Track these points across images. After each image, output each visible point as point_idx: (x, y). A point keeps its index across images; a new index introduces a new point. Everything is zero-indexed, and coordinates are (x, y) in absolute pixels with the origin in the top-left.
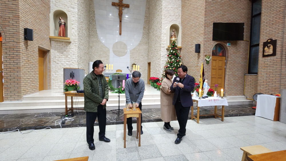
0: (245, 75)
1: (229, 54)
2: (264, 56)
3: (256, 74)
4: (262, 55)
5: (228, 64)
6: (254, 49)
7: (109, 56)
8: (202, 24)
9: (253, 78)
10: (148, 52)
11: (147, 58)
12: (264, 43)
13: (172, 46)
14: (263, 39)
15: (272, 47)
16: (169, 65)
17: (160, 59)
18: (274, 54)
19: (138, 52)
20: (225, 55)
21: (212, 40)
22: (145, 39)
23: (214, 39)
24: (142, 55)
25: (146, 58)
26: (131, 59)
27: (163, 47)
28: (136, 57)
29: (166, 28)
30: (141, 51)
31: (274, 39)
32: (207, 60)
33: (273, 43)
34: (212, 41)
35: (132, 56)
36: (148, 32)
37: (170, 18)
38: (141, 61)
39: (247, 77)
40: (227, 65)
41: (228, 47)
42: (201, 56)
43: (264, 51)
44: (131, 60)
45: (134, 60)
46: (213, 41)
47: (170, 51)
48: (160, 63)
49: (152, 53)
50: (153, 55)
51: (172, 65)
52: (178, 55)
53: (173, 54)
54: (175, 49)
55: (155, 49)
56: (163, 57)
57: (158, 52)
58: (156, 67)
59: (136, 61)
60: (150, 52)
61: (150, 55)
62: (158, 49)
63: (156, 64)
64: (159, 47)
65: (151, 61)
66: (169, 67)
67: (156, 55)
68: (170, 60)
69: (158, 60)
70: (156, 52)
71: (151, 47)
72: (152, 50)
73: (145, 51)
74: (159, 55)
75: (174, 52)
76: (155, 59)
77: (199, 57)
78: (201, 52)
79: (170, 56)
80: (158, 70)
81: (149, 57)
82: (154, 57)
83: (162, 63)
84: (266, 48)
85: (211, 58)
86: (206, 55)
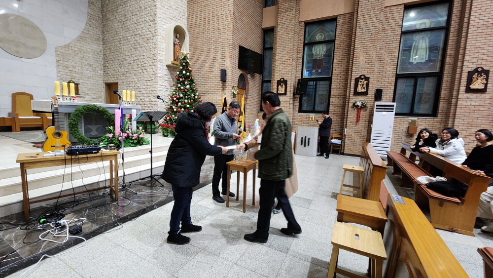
0: (258, 112)
1: (249, 88)
5: (248, 99)
6: (265, 85)
8: (229, 43)
10: (106, 59)
11: (102, 72)
12: (278, 81)
13: (184, 64)
14: (277, 77)
15: (284, 86)
16: (181, 95)
17: (154, 81)
18: (285, 94)
19: (79, 55)
20: (246, 89)
21: (238, 67)
22: (95, 29)
23: (240, 67)
24: (89, 65)
25: (99, 72)
26: (59, 70)
27: (161, 61)
28: (74, 67)
29: (165, 27)
30: (85, 54)
31: (285, 79)
32: (235, 92)
33: (285, 82)
35: (61, 62)
36: (101, 16)
37: (171, 11)
38: (89, 77)
40: (247, 101)
41: (249, 79)
42: (227, 87)
43: (278, 89)
44: (58, 72)
45: (69, 74)
46: (239, 70)
47: (181, 72)
48: (155, 89)
49: (122, 66)
50: (127, 70)
51: (186, 96)
52: (193, 80)
53: (187, 78)
54: (189, 69)
55: (134, 60)
56: (161, 78)
57: (147, 68)
58: (140, 95)
59: (74, 75)
60: (112, 62)
61: (116, 69)
62: (146, 62)
63: (138, 90)
64: (148, 59)
65: (121, 81)
66: (182, 98)
67: (140, 71)
68: (183, 86)
69: (145, 82)
70: (140, 66)
71: (118, 53)
72: (121, 58)
73: (96, 57)
74: (148, 74)
75: (188, 74)
76: (136, 80)
77: (224, 88)
78: (227, 81)
79: (181, 79)
80: (146, 100)
81: (111, 72)
82: (130, 75)
83: (159, 89)
84: (280, 87)
85: (237, 90)
86: (233, 86)
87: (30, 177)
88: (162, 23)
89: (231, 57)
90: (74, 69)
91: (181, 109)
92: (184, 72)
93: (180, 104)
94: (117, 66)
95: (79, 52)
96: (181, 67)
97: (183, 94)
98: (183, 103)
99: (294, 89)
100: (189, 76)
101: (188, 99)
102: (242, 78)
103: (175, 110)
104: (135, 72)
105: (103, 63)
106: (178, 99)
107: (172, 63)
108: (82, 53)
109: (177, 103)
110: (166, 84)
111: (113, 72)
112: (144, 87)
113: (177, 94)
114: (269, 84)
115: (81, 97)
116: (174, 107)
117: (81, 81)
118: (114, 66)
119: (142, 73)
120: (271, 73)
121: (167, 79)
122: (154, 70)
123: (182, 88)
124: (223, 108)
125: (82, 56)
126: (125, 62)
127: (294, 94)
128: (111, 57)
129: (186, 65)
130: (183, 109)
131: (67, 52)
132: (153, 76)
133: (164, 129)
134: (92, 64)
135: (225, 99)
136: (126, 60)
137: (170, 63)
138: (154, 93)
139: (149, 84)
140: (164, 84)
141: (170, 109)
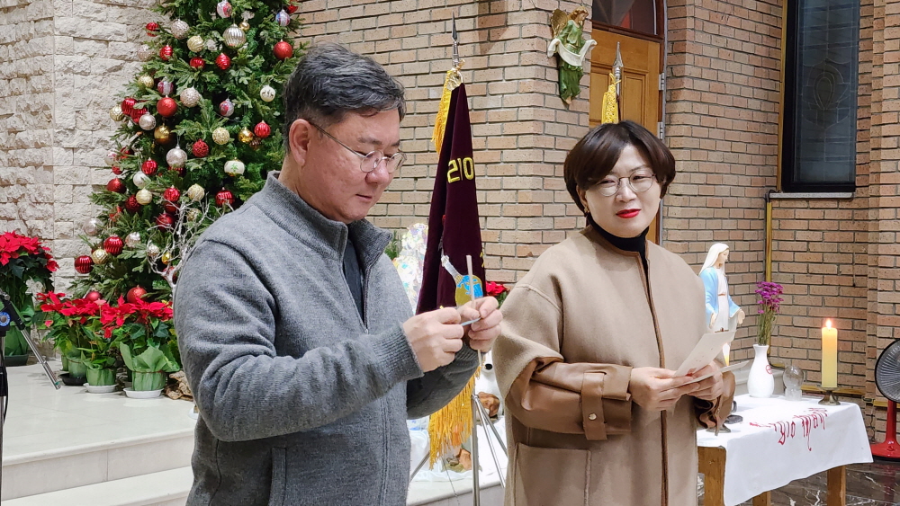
0: (768, 199)
1: (690, 23)
3: (848, 195)
5: (681, 107)
9: (824, 225)
16: (190, 95)
20: (661, 30)
32: (568, 56)
39: (779, 213)
40: (677, 119)
42: (512, 19)
48: (40, 63)
51: (222, 95)
66: (195, 112)
68: (205, 33)
77: (488, 27)
83: (60, 61)
85: (589, 42)
86: (558, 15)
91: (184, 186)
93: (176, 155)
97: (199, 84)
98: (200, 145)
101: (239, 112)
103: (144, 196)
106: (170, 119)
109: (161, 149)
113: (166, 85)
116: (139, 177)
123: (196, 42)
124: (443, 167)
130: (197, 190)
133: (65, 329)
135: (459, 96)
138: (35, 92)
140: (98, 29)
141: (121, 190)
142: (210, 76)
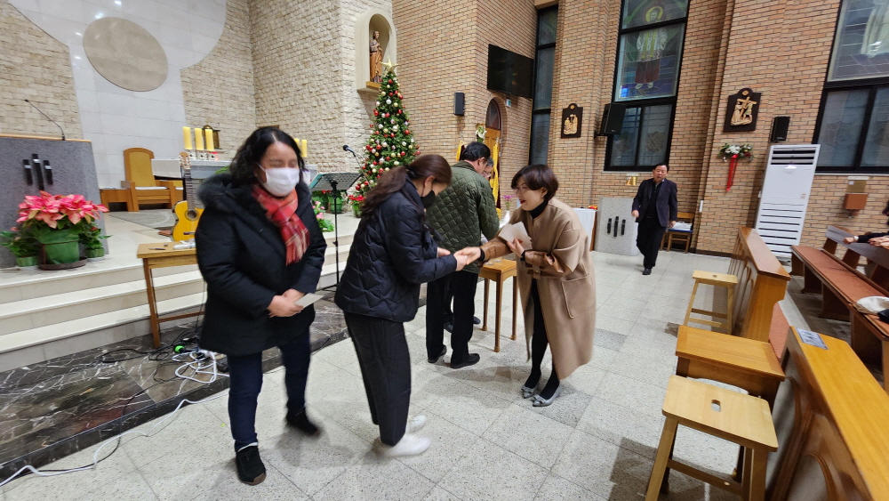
1: (507, 126)
2: (563, 136)
4: (559, 133)
5: (506, 148)
6: (539, 118)
7: (68, 81)
8: (470, 40)
10: (258, 86)
11: (254, 109)
12: (564, 110)
13: (388, 86)
14: (562, 101)
15: (576, 120)
16: (385, 144)
17: (337, 120)
18: (578, 135)
19: (216, 81)
20: (501, 128)
21: (486, 87)
22: (239, 34)
23: (492, 85)
24: (234, 97)
25: (250, 108)
26: (188, 107)
27: (349, 84)
28: (211, 102)
29: (354, 19)
30: (227, 79)
31: (579, 106)
32: (480, 135)
33: (578, 111)
34: (486, 91)
35: (190, 95)
36: (247, 10)
38: (234, 119)
41: (507, 109)
42: (466, 125)
43: (563, 127)
44: (187, 112)
45: (203, 115)
46: (488, 92)
47: (383, 102)
48: (340, 134)
49: (285, 95)
50: (292, 103)
51: (393, 144)
52: (405, 115)
53: (393, 111)
54: (396, 96)
55: (304, 85)
56: (349, 115)
57: (325, 97)
58: (315, 146)
59: (211, 115)
60: (268, 90)
61: (275, 101)
62: (324, 86)
63: (312, 137)
64: (326, 80)
65: (284, 123)
66: (386, 149)
67: (315, 104)
68: (388, 127)
69: (322, 122)
70: (314, 94)
71: (277, 73)
72: (283, 82)
73: (243, 83)
74: (328, 108)
75: (396, 104)
76: (308, 119)
77: (460, 127)
78: (466, 114)
79: (383, 115)
80: (326, 155)
81: (267, 107)
82: (298, 111)
83: (346, 134)
84: (567, 121)
85: (485, 131)
86: (478, 124)
87: (158, 282)
88: (349, 12)
89: (474, 67)
90: (210, 106)
91: (384, 168)
92: (389, 101)
93: (382, 160)
94: (277, 96)
95: (216, 77)
96: (384, 93)
97: (387, 141)
98: (388, 157)
99: (597, 123)
100: (398, 108)
101: (396, 150)
102: (494, 107)
103: (374, 171)
104: (306, 105)
105: (253, 93)
106: (379, 151)
107: (368, 87)
108: (221, 77)
109: (377, 159)
110: (359, 124)
111: (270, 107)
112: (322, 132)
113: (378, 141)
114: (546, 116)
115: (223, 153)
116: (372, 166)
117: (221, 125)
118: (272, 98)
119: (318, 107)
120: (549, 96)
121: (359, 116)
122: (338, 100)
123: (386, 130)
125: (222, 82)
126: (289, 90)
127: (596, 135)
128: (267, 81)
129: (391, 90)
130: (387, 169)
131: (199, 78)
132: (337, 111)
134: (237, 94)
136: (290, 85)
137: (363, 86)
138: (339, 142)
139: (330, 125)
140: (355, 125)
141: (366, 168)
142: (389, 139)
